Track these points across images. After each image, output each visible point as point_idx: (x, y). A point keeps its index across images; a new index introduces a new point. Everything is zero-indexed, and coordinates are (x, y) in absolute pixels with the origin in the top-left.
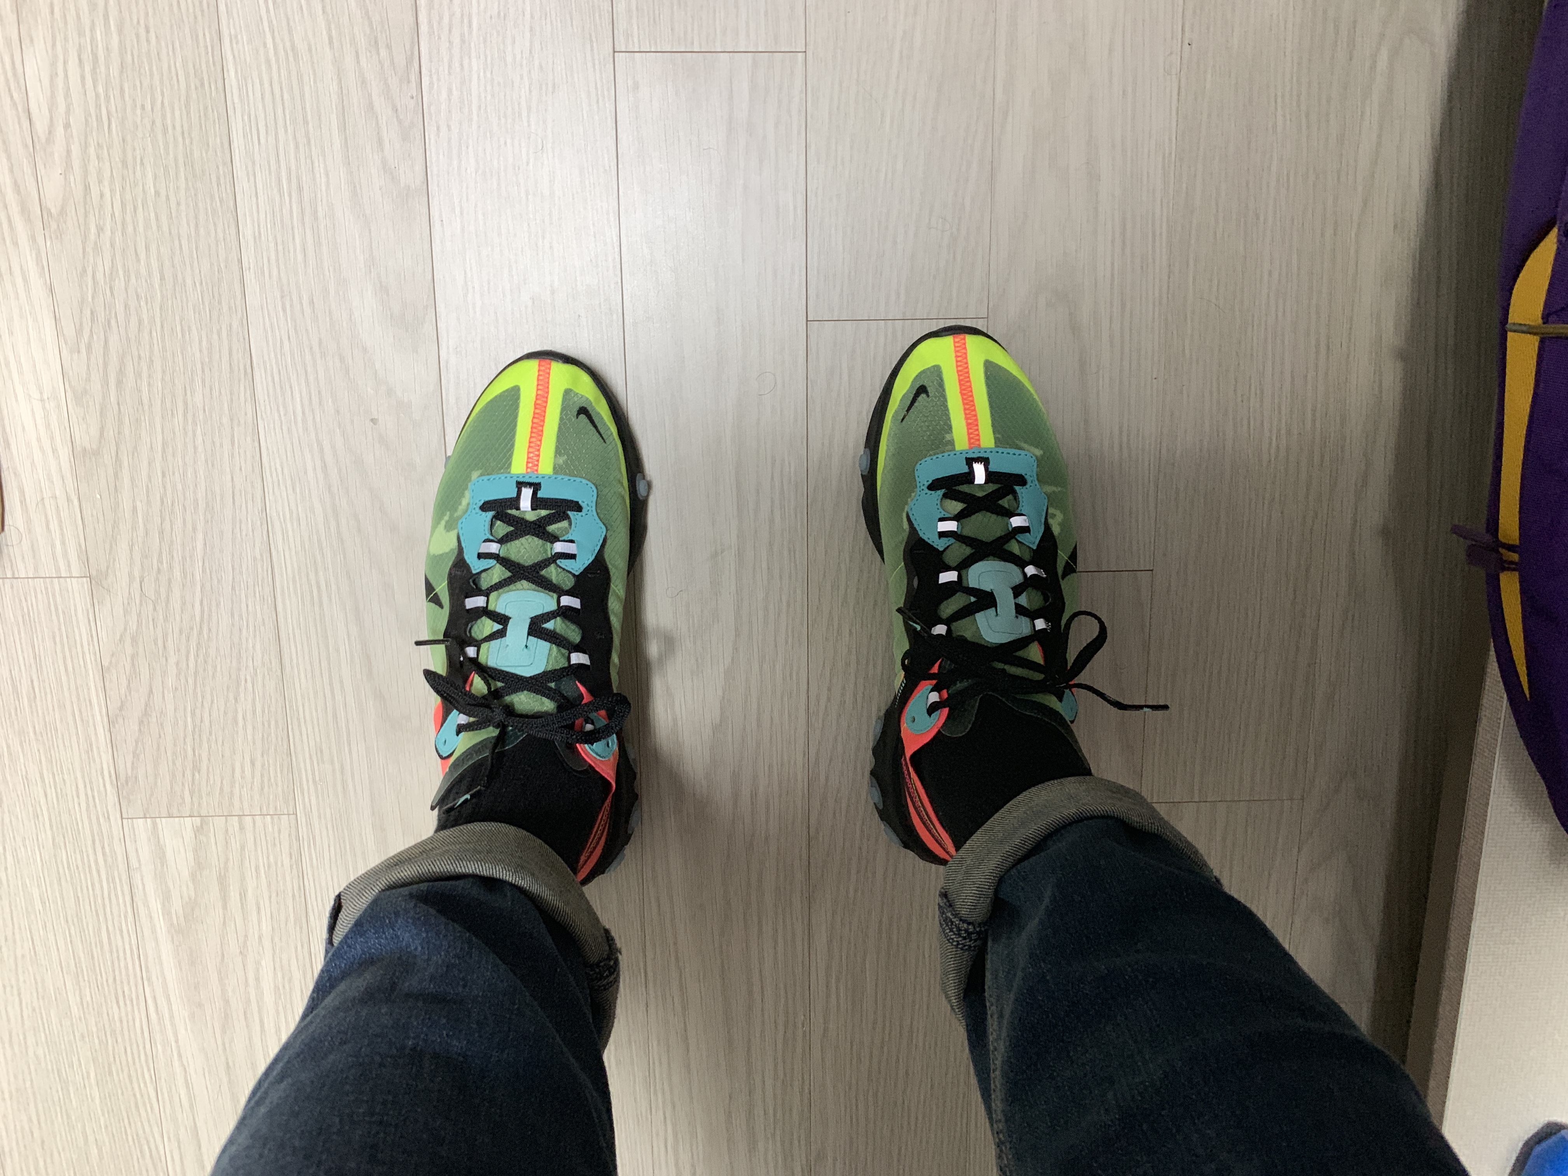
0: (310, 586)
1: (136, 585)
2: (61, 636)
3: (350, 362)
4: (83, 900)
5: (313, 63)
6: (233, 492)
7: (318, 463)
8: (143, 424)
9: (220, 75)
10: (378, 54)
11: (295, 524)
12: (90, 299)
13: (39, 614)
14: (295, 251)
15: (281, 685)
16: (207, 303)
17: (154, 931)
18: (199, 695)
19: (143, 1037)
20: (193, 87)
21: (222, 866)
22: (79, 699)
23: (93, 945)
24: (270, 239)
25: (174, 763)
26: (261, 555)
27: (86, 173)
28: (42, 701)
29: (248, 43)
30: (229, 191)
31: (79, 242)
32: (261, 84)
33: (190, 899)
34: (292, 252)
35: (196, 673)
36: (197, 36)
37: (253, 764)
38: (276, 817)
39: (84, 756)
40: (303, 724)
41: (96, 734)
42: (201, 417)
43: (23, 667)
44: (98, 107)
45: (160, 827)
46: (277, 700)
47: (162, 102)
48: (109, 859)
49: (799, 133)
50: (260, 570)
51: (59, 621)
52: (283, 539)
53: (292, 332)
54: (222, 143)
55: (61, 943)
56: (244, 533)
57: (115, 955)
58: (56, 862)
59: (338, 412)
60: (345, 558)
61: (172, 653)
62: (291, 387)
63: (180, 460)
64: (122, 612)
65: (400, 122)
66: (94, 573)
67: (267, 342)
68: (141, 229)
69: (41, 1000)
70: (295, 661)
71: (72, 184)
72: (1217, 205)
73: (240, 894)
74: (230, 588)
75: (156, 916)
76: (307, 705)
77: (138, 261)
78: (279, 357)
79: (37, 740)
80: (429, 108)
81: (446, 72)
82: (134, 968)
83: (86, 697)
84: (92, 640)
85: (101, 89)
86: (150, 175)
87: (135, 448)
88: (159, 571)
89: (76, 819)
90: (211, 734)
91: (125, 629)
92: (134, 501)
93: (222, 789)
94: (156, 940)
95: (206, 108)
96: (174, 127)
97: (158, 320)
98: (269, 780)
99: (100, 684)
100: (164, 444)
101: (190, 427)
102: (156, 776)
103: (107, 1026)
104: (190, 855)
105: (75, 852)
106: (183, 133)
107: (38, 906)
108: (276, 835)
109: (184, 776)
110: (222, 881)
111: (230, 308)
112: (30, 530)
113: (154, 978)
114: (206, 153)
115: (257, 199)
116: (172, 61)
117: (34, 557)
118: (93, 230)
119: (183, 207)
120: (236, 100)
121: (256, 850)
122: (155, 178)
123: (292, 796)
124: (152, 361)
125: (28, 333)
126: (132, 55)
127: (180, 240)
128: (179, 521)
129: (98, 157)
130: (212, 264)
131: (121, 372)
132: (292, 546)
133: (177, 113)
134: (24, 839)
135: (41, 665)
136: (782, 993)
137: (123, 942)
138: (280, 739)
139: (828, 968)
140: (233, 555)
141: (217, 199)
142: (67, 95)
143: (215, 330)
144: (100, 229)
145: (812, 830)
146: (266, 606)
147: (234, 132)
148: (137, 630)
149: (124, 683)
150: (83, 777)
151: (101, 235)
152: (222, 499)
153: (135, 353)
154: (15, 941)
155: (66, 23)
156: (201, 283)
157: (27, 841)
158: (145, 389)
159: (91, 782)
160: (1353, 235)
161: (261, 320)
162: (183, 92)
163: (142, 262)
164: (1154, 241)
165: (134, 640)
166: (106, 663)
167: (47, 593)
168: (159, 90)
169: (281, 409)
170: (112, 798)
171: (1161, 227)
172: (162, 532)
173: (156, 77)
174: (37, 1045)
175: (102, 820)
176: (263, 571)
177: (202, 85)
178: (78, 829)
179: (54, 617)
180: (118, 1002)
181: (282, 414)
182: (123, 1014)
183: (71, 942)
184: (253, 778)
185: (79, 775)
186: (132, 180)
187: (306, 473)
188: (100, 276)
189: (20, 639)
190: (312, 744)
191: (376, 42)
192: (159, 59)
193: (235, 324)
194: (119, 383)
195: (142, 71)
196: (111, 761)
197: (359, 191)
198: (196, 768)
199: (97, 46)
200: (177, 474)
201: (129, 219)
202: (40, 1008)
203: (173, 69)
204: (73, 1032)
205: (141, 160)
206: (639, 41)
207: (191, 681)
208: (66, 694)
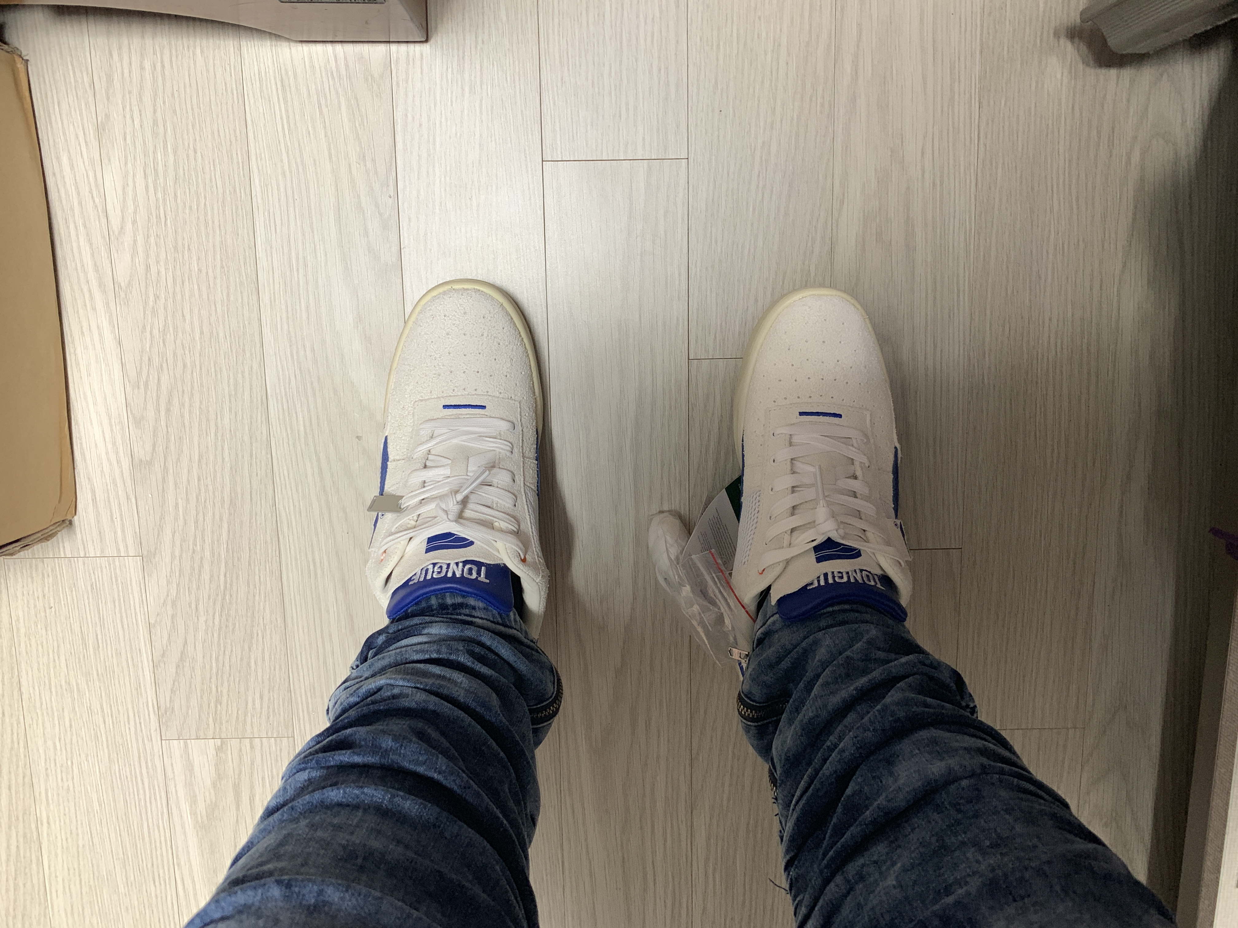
0: (308, 562)
1: (177, 562)
2: (119, 600)
3: (342, 394)
4: (130, 803)
5: (317, 173)
6: (251, 492)
7: (316, 470)
8: (185, 441)
9: (248, 183)
10: (365, 166)
11: (298, 516)
12: (148, 349)
13: (103, 584)
14: (301, 310)
15: (284, 638)
16: (234, 351)
17: (183, 826)
18: (222, 645)
19: (173, 910)
20: (228, 192)
21: (236, 777)
22: (131, 648)
23: (137, 838)
24: (283, 302)
25: (201, 697)
26: (271, 539)
27: (147, 256)
28: (103, 649)
29: (269, 160)
30: (253, 268)
31: (141, 308)
32: (278, 190)
33: (211, 802)
34: (298, 311)
35: (220, 629)
36: (232, 155)
37: (261, 698)
38: (278, 740)
39: (134, 692)
40: (300, 667)
41: (144, 675)
42: (228, 436)
43: (90, 624)
44: (157, 208)
45: (190, 746)
46: (281, 650)
47: (205, 204)
48: (151, 770)
49: (683, 219)
50: (270, 551)
51: (118, 588)
52: (288, 527)
53: (298, 372)
54: (248, 233)
55: (113, 836)
56: (258, 523)
57: (153, 846)
58: (111, 773)
59: (332, 431)
60: (335, 541)
61: (202, 613)
62: (296, 413)
63: (211, 467)
64: (165, 582)
65: (381, 215)
66: (145, 553)
67: (279, 380)
68: (187, 298)
69: (96, 881)
70: (295, 620)
71: (137, 265)
72: (1007, 267)
73: (250, 799)
74: (247, 564)
75: (185, 815)
76: (303, 653)
77: (185, 320)
78: (288, 390)
79: (99, 680)
80: (403, 204)
81: (416, 177)
82: (167, 856)
83: (137, 646)
84: (143, 604)
85: (160, 195)
86: (195, 258)
87: (178, 459)
88: (194, 551)
89: (127, 740)
90: (230, 675)
91: (168, 595)
92: (176, 499)
93: (237, 717)
94: (185, 833)
95: (237, 208)
96: (213, 222)
97: (198, 363)
98: (274, 711)
99: (147, 636)
100: (200, 457)
101: (219, 443)
102: (188, 707)
103: (146, 901)
104: (213, 769)
105: (125, 766)
106: (220, 225)
107: (96, 807)
108: (278, 753)
109: (209, 708)
110: (237, 788)
111: (251, 354)
112: (98, 521)
113: (183, 863)
114: (237, 240)
115: (273, 273)
116: (213, 174)
117: (101, 541)
118: (152, 298)
119: (218, 281)
120: (260, 201)
121: (263, 766)
122: (199, 259)
123: (291, 723)
124: (192, 395)
125: (101, 374)
126: (184, 170)
127: (215, 305)
128: (210, 514)
129: (156, 245)
130: (238, 323)
131: (169, 402)
132: (295, 531)
133: (216, 211)
134: (87, 756)
135: (104, 624)
136: (670, 879)
137: (160, 835)
138: (282, 679)
139: (707, 860)
140: (250, 540)
141: (244, 274)
142: (135, 200)
143: (239, 371)
144: (157, 297)
145: (694, 752)
146: (274, 578)
147: (258, 225)
148: (176, 596)
149: (166, 636)
150: (133, 708)
151: (158, 301)
152: (242, 497)
153: (180, 389)
154: (78, 835)
155: (135, 147)
156: (230, 336)
157: (89, 758)
158: (187, 416)
159: (138, 712)
160: (1116, 290)
161: (275, 363)
162: (221, 196)
163: (187, 321)
164: (958, 296)
165: (174, 603)
166: (152, 621)
167: (110, 568)
168: (203, 195)
169: (289, 429)
170: (154, 724)
171: (964, 285)
172: (196, 522)
173: (201, 186)
174: (92, 915)
175: (146, 742)
176: (272, 550)
177: (235, 191)
178: (128, 748)
179: (115, 586)
180: (154, 883)
181: (289, 433)
182: (158, 892)
183: (120, 835)
184: (261, 708)
185: (130, 706)
186: (181, 261)
187: (306, 477)
188: (156, 332)
189: (89, 603)
190: (307, 683)
191: (364, 157)
192: (204, 173)
193: (255, 366)
194: (168, 410)
195: (191, 181)
196: (154, 695)
197: (349, 267)
198: (218, 701)
199: (158, 164)
200: (209, 479)
201: (178, 289)
202: (95, 886)
203: (214, 180)
204: (120, 905)
205: (189, 246)
206: (561, 153)
207: (216, 635)
208: (122, 645)
